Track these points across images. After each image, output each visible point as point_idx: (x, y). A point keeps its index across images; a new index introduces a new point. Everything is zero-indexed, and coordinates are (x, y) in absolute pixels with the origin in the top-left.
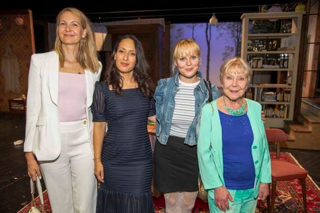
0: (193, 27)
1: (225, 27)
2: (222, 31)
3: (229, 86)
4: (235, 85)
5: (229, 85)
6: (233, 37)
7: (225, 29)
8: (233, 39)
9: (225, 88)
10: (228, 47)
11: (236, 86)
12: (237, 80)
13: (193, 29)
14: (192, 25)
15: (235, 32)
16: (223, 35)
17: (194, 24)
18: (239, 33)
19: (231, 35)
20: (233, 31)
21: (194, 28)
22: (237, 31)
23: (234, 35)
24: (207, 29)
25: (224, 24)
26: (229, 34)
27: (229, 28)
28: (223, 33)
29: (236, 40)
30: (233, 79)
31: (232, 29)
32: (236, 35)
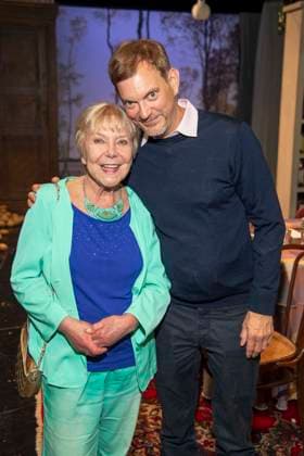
0: (109, 16)
1: (179, 22)
2: (174, 32)
3: (101, 156)
4: (112, 153)
5: (100, 154)
6: (196, 46)
7: (180, 28)
8: (197, 50)
9: (93, 163)
10: (188, 69)
11: (114, 156)
12: (115, 145)
13: (109, 23)
14: (105, 11)
15: (201, 36)
16: (176, 42)
17: (111, 11)
18: (208, 40)
19: (192, 43)
20: (196, 33)
21: (112, 20)
22: (206, 35)
23: (199, 42)
24: (140, 25)
25: (178, 17)
26: (187, 39)
27: (188, 26)
28: (176, 38)
29: (204, 55)
30: (108, 143)
31: (194, 29)
32: (203, 43)
